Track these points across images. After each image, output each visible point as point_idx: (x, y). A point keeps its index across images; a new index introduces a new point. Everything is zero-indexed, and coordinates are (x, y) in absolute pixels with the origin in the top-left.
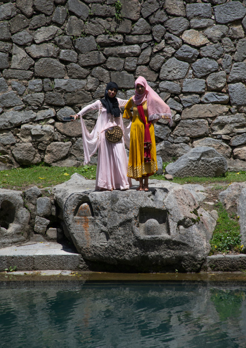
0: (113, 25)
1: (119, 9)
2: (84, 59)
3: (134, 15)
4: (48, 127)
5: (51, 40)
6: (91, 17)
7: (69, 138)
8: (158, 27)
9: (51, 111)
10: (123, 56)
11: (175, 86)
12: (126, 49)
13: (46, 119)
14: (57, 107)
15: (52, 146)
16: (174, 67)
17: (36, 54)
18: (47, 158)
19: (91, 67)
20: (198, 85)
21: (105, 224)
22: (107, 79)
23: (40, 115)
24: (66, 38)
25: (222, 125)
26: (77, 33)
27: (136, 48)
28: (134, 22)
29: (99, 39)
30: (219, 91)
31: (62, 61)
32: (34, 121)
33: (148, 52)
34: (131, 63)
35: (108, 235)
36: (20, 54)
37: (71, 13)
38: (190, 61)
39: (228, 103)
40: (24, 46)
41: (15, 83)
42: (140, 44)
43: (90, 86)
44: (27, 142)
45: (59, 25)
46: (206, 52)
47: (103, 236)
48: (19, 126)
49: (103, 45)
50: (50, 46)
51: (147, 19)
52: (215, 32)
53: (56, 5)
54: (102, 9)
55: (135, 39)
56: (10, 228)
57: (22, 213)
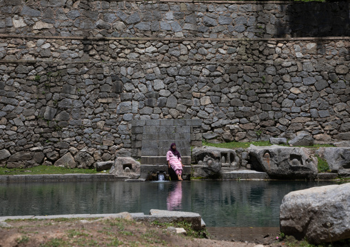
0: (262, 85)
1: (264, 79)
2: (250, 99)
3: (270, 82)
4: (237, 126)
5: (237, 91)
6: (253, 82)
7: (245, 130)
8: (280, 86)
9: (238, 120)
10: (266, 98)
11: (288, 110)
12: (267, 95)
13: (236, 123)
14: (240, 118)
15: (238, 134)
16: (287, 103)
17: (231, 97)
18: (236, 138)
19: (253, 102)
20: (298, 109)
21: (277, 161)
22: (260, 107)
23: (233, 121)
24: (243, 91)
25: (308, 126)
26: (247, 88)
27: (271, 94)
28: (270, 84)
29: (257, 91)
30: (306, 112)
31: (241, 100)
32: (231, 124)
33: (277, 96)
34: (270, 100)
35: (278, 165)
36: (224, 97)
37: (245, 81)
38: (294, 100)
39: (310, 117)
40: (226, 94)
41: (223, 109)
42: (273, 93)
43: (253, 110)
44: (228, 132)
45: (240, 86)
46: (300, 96)
47: (276, 165)
48: (225, 125)
49: (258, 93)
50: (237, 94)
51: (276, 83)
52: (304, 88)
53: (238, 77)
54: (257, 79)
55: (271, 91)
56: (234, 164)
57: (237, 158)
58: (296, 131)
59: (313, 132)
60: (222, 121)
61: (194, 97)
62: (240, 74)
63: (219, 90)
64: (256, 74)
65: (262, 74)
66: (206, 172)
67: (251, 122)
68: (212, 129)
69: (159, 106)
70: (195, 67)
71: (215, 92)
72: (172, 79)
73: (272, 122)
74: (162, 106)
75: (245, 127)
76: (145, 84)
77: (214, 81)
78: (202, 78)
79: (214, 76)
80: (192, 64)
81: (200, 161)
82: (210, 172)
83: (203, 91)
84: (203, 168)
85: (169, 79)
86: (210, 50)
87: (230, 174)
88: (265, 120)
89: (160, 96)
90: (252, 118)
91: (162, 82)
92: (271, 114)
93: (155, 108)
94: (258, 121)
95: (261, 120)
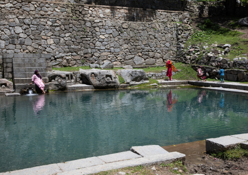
0: (84, 33)
1: (85, 29)
2: (77, 41)
3: (88, 31)
4: (70, 57)
5: (69, 36)
6: (78, 31)
7: (75, 60)
8: (94, 34)
9: (70, 53)
10: (86, 40)
11: (99, 48)
14: (72, 52)
15: (71, 62)
16: (98, 44)
17: (66, 40)
18: (70, 65)
19: (79, 43)
20: (104, 48)
21: (98, 79)
22: (83, 46)
23: (68, 54)
24: (73, 36)
25: (109, 57)
26: (75, 35)
27: (89, 39)
29: (81, 36)
30: (108, 49)
31: (72, 41)
32: (67, 56)
33: (92, 40)
34: (89, 42)
35: (99, 81)
37: (74, 30)
38: (101, 42)
39: (110, 52)
40: (63, 38)
41: (62, 47)
43: (79, 48)
44: (65, 61)
45: (71, 33)
46: (105, 40)
48: (63, 57)
49: (82, 38)
50: (69, 38)
51: (91, 32)
52: (107, 36)
53: (70, 28)
54: (81, 29)
55: (89, 37)
56: (73, 81)
57: (74, 77)
58: (104, 60)
59: (112, 61)
60: (61, 54)
61: (43, 39)
62: (71, 25)
63: (58, 35)
64: (80, 26)
65: (83, 26)
66: (58, 87)
67: (78, 55)
68: (55, 59)
69: (19, 44)
70: (42, 20)
71: (56, 36)
72: (28, 26)
73: (90, 55)
74: (22, 44)
75: (75, 58)
76: (9, 29)
77: (55, 29)
78: (47, 27)
79: (55, 26)
80: (40, 18)
81: (53, 80)
82: (60, 87)
83: (48, 35)
84: (56, 85)
85: (25, 26)
86: (49, 9)
87: (72, 87)
88: (86, 54)
89: (20, 38)
90: (79, 53)
91: (20, 28)
92: (90, 51)
93: (17, 45)
94: (82, 55)
95: (84, 54)
